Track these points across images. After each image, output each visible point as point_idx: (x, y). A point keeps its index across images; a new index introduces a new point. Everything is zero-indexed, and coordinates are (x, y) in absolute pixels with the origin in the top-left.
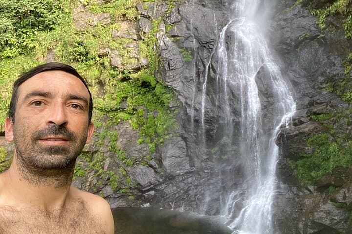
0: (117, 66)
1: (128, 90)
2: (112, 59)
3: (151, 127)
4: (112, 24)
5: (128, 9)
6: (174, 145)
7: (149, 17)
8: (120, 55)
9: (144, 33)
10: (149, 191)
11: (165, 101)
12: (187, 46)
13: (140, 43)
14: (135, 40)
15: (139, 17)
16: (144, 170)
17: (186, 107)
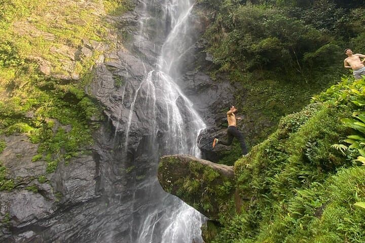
0: (44, 72)
1: (45, 99)
2: (41, 66)
3: (58, 142)
4: (54, 42)
5: (75, 37)
6: (83, 164)
7: (93, 48)
8: (52, 65)
9: (85, 56)
10: (25, 231)
11: (89, 113)
12: (120, 75)
13: (78, 63)
14: (72, 60)
15: (83, 46)
16: (28, 198)
17: (112, 119)
